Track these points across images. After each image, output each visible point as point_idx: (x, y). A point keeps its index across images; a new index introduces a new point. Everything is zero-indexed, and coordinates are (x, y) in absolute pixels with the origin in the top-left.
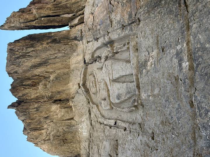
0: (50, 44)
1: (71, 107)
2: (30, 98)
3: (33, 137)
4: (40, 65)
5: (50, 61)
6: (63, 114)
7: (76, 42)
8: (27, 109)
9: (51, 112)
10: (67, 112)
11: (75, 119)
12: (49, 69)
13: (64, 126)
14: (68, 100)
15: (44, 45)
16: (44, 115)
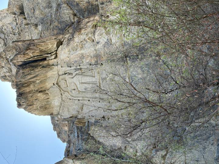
0: (42, 68)
1: (48, 93)
2: (26, 92)
3: (29, 109)
4: (34, 77)
5: (39, 75)
6: (44, 97)
7: (53, 66)
8: (27, 97)
9: (38, 97)
10: (47, 96)
11: (50, 98)
12: (38, 78)
13: (45, 102)
14: (45, 91)
15: (39, 69)
16: (35, 98)
